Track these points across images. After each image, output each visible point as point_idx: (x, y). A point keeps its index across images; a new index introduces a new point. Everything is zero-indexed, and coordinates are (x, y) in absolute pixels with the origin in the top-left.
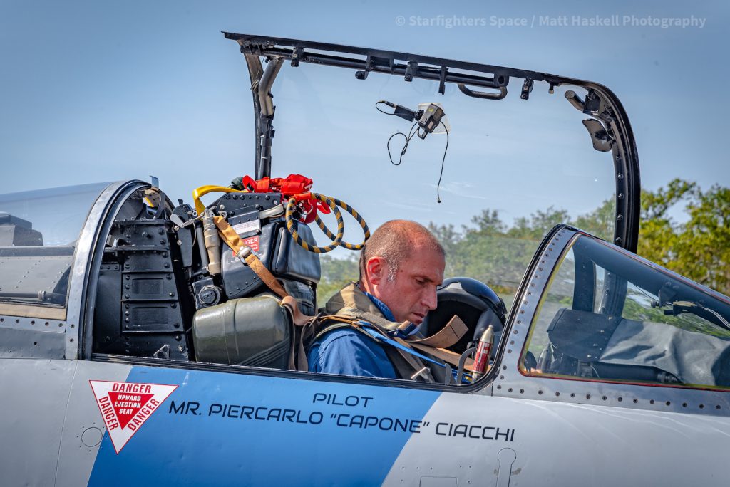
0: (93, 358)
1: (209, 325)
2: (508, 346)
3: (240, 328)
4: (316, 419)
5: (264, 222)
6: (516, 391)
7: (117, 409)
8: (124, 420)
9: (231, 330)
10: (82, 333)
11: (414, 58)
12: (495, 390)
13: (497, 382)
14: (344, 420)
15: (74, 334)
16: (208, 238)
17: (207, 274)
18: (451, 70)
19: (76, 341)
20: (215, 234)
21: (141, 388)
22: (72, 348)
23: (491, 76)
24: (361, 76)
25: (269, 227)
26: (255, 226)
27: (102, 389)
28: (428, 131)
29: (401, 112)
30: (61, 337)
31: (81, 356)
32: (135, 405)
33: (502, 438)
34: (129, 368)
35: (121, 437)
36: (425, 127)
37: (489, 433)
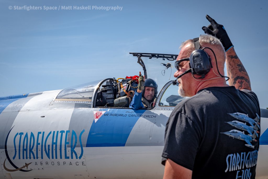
0: (95, 107)
1: (117, 102)
2: (157, 101)
3: (120, 102)
4: (126, 116)
5: (127, 84)
6: (158, 109)
7: (96, 116)
8: (97, 117)
9: (119, 102)
10: (94, 103)
11: (158, 54)
12: (155, 109)
13: (155, 108)
14: (130, 116)
15: (92, 104)
16: (119, 86)
17: (118, 93)
18: (165, 56)
19: (93, 105)
20: (120, 86)
21: (100, 112)
22: (92, 106)
23: (171, 56)
24: (150, 58)
25: (128, 84)
26: (126, 84)
27: (95, 112)
28: (168, 68)
29: (165, 65)
30: (90, 104)
31: (93, 107)
32: (99, 115)
33: (154, 117)
34: (99, 109)
35: (96, 120)
36: (167, 67)
37: (152, 116)
